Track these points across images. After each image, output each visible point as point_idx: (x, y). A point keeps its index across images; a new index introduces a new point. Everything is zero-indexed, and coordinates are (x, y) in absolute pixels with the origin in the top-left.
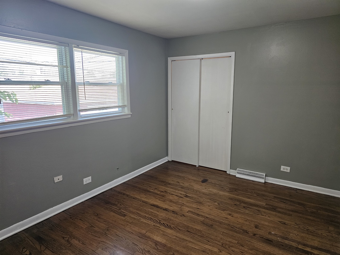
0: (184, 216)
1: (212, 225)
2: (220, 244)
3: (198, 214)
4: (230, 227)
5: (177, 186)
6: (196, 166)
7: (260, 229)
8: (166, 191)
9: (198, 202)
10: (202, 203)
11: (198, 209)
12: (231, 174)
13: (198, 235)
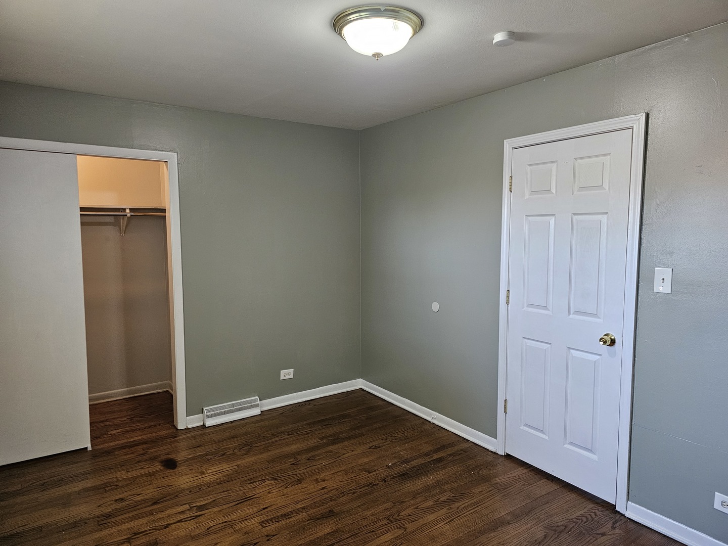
0: (274, 536)
1: (331, 511)
2: (386, 522)
3: (284, 515)
4: (350, 494)
5: (138, 507)
6: (87, 448)
7: (375, 471)
8: (135, 530)
9: (242, 501)
10: (250, 497)
11: (264, 509)
12: (189, 426)
13: (347, 538)
